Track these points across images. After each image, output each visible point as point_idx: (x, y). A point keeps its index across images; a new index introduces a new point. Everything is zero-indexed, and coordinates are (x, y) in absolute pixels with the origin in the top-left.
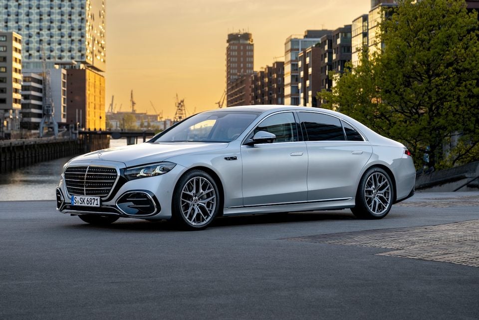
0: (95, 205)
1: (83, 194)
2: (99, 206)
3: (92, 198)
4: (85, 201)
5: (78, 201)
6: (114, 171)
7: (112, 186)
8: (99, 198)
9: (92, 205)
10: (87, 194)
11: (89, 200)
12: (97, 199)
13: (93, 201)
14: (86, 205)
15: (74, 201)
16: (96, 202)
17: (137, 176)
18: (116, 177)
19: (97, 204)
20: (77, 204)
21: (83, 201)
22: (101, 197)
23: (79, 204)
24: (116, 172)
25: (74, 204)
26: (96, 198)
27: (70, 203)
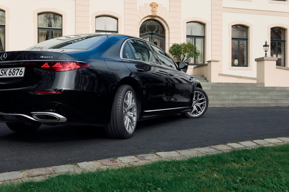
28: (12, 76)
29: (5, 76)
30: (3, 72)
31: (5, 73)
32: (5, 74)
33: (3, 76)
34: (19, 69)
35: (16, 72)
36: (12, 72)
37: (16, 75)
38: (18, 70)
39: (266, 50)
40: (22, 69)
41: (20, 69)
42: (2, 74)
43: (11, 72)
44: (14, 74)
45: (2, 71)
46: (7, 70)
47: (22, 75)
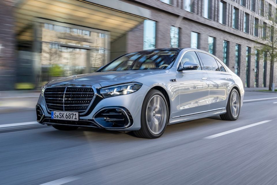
0: (74, 119)
1: (62, 110)
2: (77, 120)
3: (71, 113)
4: (65, 116)
5: (58, 116)
6: (91, 90)
7: (89, 103)
8: (77, 114)
9: (71, 119)
10: (66, 110)
11: (68, 115)
12: (76, 114)
13: (71, 116)
14: (65, 119)
15: (54, 116)
16: (74, 117)
17: (111, 94)
18: (93, 95)
19: (76, 119)
20: (56, 118)
21: (63, 116)
22: (79, 112)
23: (59, 118)
24: (93, 91)
25: (54, 118)
26: (74, 113)
27: (50, 117)
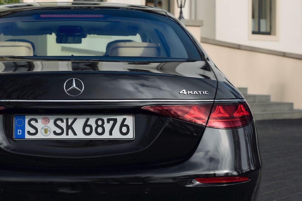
28: (94, 136)
29: (71, 136)
30: (63, 125)
31: (69, 127)
32: (70, 131)
33: (64, 136)
34: (115, 121)
35: (108, 126)
36: (94, 126)
37: (111, 134)
38: (112, 122)
39: (181, 5)
40: (124, 120)
41: (120, 119)
42: (59, 131)
43: (91, 127)
44: (100, 130)
45: (59, 123)
46: (75, 120)
47: (131, 136)
